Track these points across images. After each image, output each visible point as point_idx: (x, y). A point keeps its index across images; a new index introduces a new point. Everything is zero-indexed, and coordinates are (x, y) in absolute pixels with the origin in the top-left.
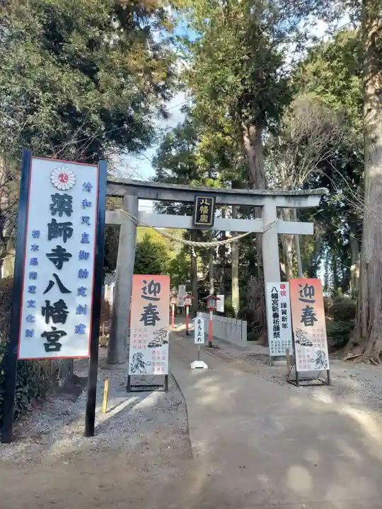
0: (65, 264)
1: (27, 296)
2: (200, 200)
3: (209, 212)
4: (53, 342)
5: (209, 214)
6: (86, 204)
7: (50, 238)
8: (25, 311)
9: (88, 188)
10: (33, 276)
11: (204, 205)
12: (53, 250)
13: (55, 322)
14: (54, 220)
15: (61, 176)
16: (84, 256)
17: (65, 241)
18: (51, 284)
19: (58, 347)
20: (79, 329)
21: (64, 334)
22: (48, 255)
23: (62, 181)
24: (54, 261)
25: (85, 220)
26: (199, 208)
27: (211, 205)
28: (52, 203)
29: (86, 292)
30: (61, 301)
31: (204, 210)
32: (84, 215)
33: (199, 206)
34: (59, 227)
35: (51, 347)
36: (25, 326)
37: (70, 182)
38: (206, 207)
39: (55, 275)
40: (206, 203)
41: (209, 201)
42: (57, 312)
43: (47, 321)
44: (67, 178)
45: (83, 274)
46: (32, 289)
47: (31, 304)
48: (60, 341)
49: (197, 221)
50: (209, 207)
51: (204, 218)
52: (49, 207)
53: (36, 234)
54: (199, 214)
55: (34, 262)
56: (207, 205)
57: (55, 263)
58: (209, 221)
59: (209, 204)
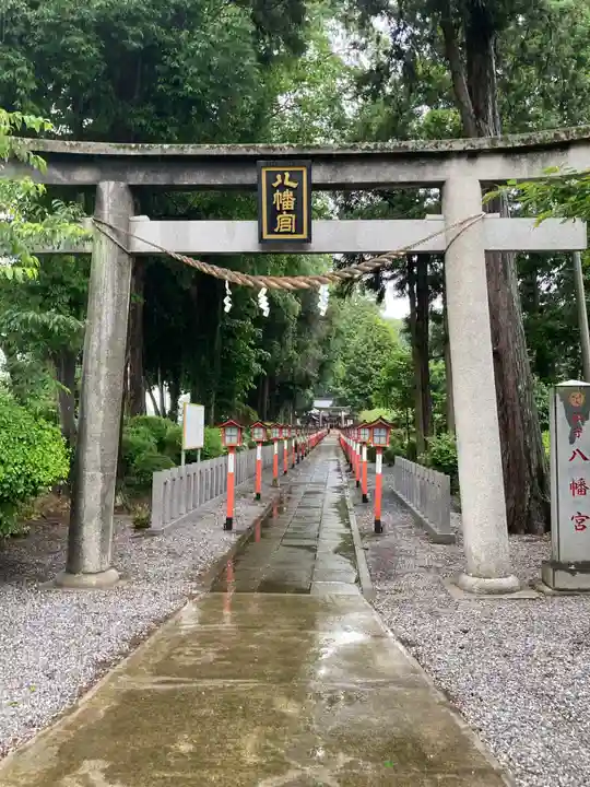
2: (271, 177)
3: (298, 203)
5: (297, 210)
11: (282, 187)
26: (270, 198)
27: (300, 186)
31: (286, 200)
33: (271, 190)
38: (288, 194)
40: (287, 183)
41: (295, 176)
49: (271, 231)
50: (297, 192)
51: (285, 221)
54: (274, 212)
56: (291, 188)
58: (299, 230)
59: (294, 185)
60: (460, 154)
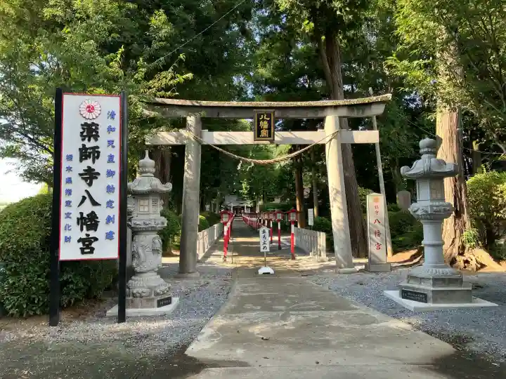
0: (94, 181)
1: (64, 209)
2: (259, 116)
3: (269, 126)
4: (88, 247)
5: (269, 129)
6: (110, 129)
7: (81, 160)
8: (64, 222)
9: (112, 115)
10: (69, 192)
11: (263, 120)
12: (84, 170)
13: (88, 230)
14: (84, 145)
15: (89, 107)
16: (110, 173)
17: (94, 162)
18: (84, 198)
19: (92, 250)
20: (109, 236)
21: (96, 239)
22: (80, 175)
23: (89, 111)
24: (86, 179)
25: (111, 143)
26: (258, 124)
27: (270, 120)
28: (82, 130)
29: (114, 205)
30: (93, 212)
31: (265, 125)
32: (109, 139)
33: (259, 121)
34: (89, 151)
35: (86, 251)
36: (63, 234)
37: (96, 112)
38: (266, 123)
39: (87, 191)
40: (265, 118)
41: (269, 115)
42: (90, 222)
43: (82, 230)
44: (93, 108)
45: (110, 189)
46: (68, 203)
47: (68, 215)
48: (93, 245)
49: (258, 136)
50: (269, 122)
51: (264, 133)
52: (79, 134)
53: (70, 158)
54: (260, 129)
55: (69, 181)
57: (86, 181)
58: (270, 136)
59: (268, 119)
60: (331, 106)
